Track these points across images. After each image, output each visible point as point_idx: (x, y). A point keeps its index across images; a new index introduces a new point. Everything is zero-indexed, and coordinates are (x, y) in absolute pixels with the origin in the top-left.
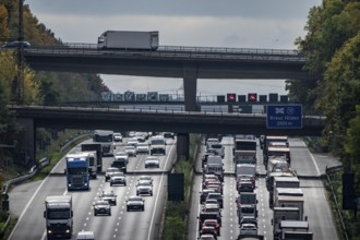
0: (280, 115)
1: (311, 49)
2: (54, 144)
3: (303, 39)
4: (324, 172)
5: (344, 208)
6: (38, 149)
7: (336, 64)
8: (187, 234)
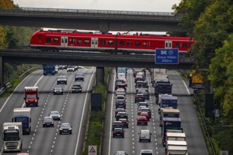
0: (164, 55)
1: (184, 12)
2: (15, 73)
3: (178, 5)
4: (193, 93)
5: (206, 116)
6: (5, 77)
7: (201, 22)
8: (104, 133)
